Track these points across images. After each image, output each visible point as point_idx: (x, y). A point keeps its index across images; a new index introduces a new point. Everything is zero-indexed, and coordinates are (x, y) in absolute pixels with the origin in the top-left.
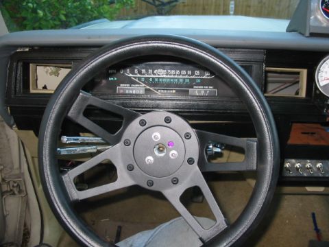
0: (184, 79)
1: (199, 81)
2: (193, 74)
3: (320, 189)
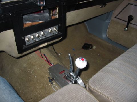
3: (46, 44)
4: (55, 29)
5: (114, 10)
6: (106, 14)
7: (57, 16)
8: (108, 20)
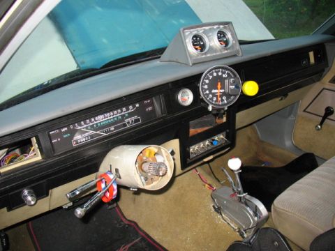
0: (117, 117)
1: (127, 115)
2: (122, 111)
3: (211, 157)
4: (222, 136)
5: (302, 99)
6: (288, 108)
7: (224, 119)
8: (292, 116)
